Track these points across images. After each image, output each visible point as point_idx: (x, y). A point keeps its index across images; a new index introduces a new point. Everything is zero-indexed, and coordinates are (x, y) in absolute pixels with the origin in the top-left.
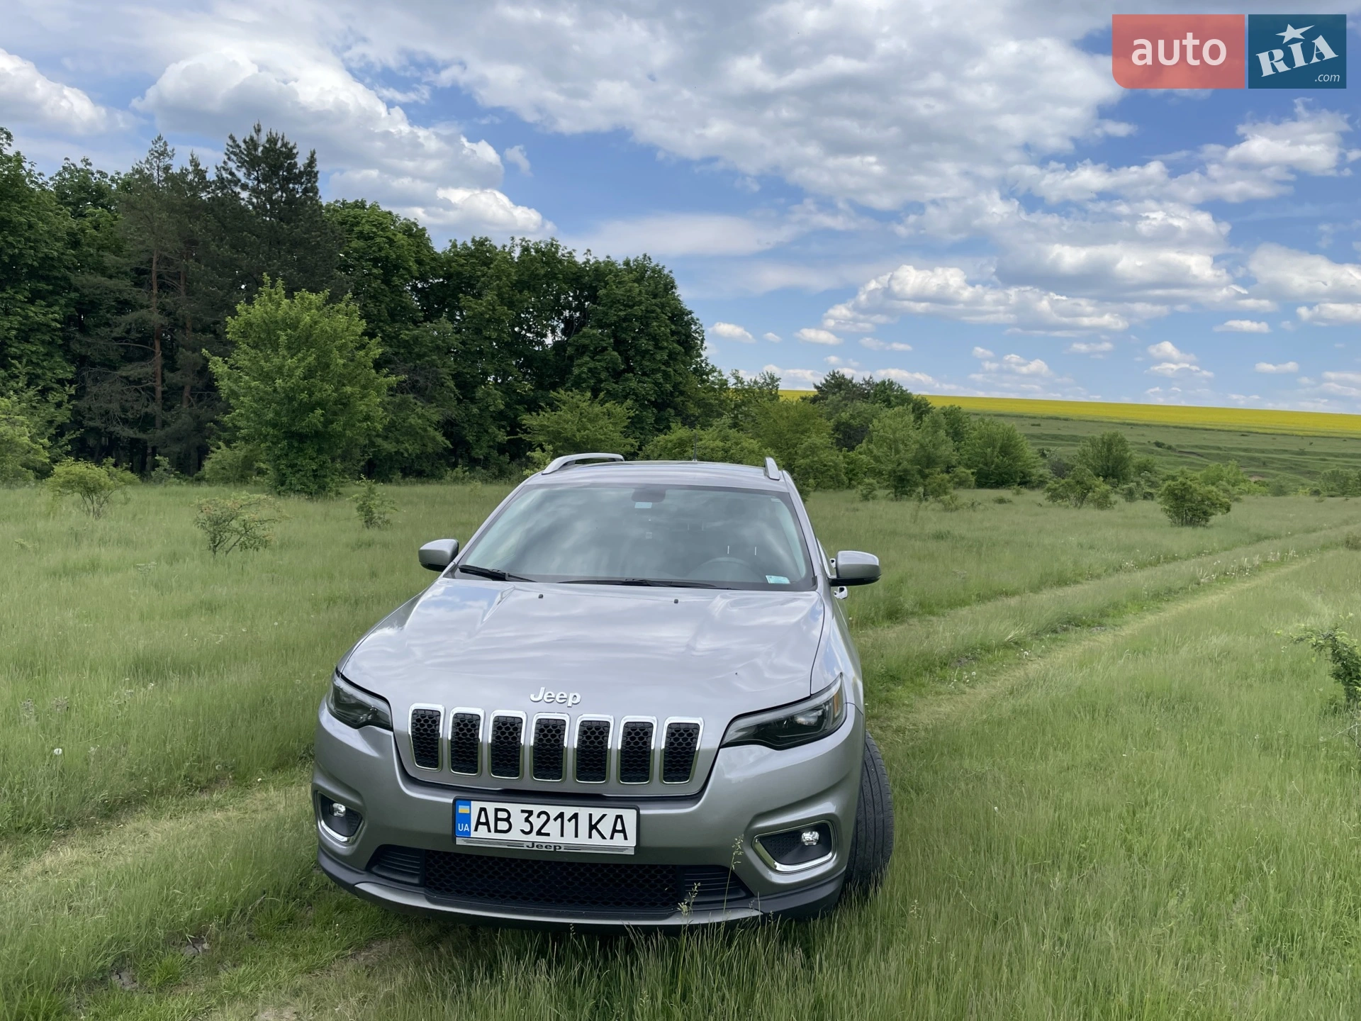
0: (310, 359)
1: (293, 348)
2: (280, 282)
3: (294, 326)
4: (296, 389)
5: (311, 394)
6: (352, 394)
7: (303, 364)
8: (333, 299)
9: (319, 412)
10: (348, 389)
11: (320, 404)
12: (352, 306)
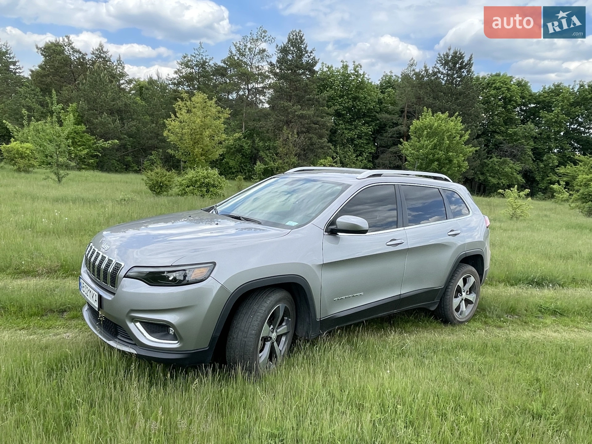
0: (435, 141)
1: (429, 136)
2: (430, 110)
3: (431, 128)
4: (428, 154)
5: (434, 156)
6: (452, 155)
7: (432, 143)
8: (451, 116)
9: (436, 163)
10: (451, 154)
11: (438, 160)
12: (459, 118)
